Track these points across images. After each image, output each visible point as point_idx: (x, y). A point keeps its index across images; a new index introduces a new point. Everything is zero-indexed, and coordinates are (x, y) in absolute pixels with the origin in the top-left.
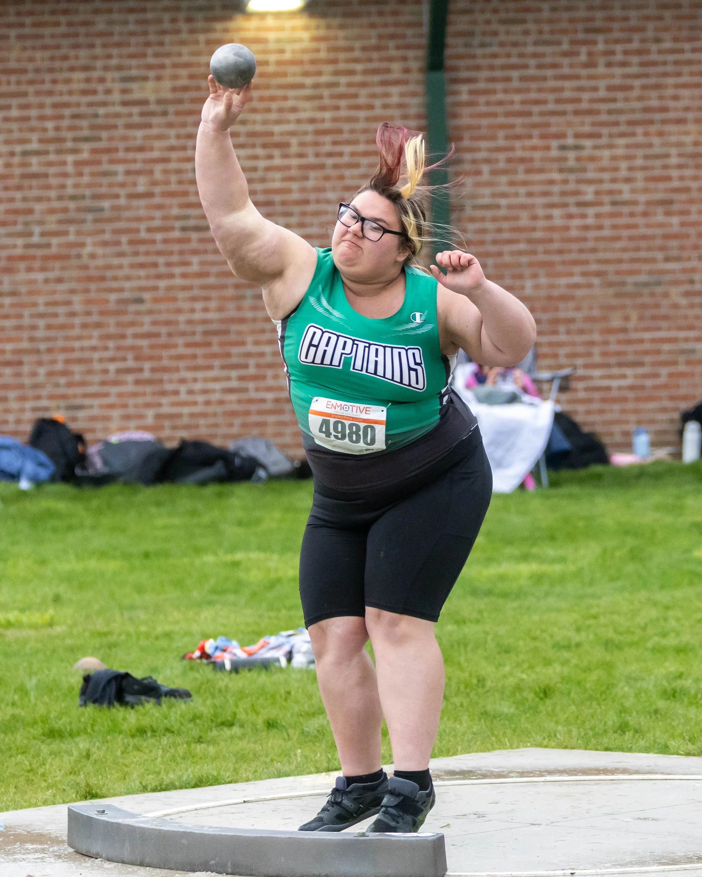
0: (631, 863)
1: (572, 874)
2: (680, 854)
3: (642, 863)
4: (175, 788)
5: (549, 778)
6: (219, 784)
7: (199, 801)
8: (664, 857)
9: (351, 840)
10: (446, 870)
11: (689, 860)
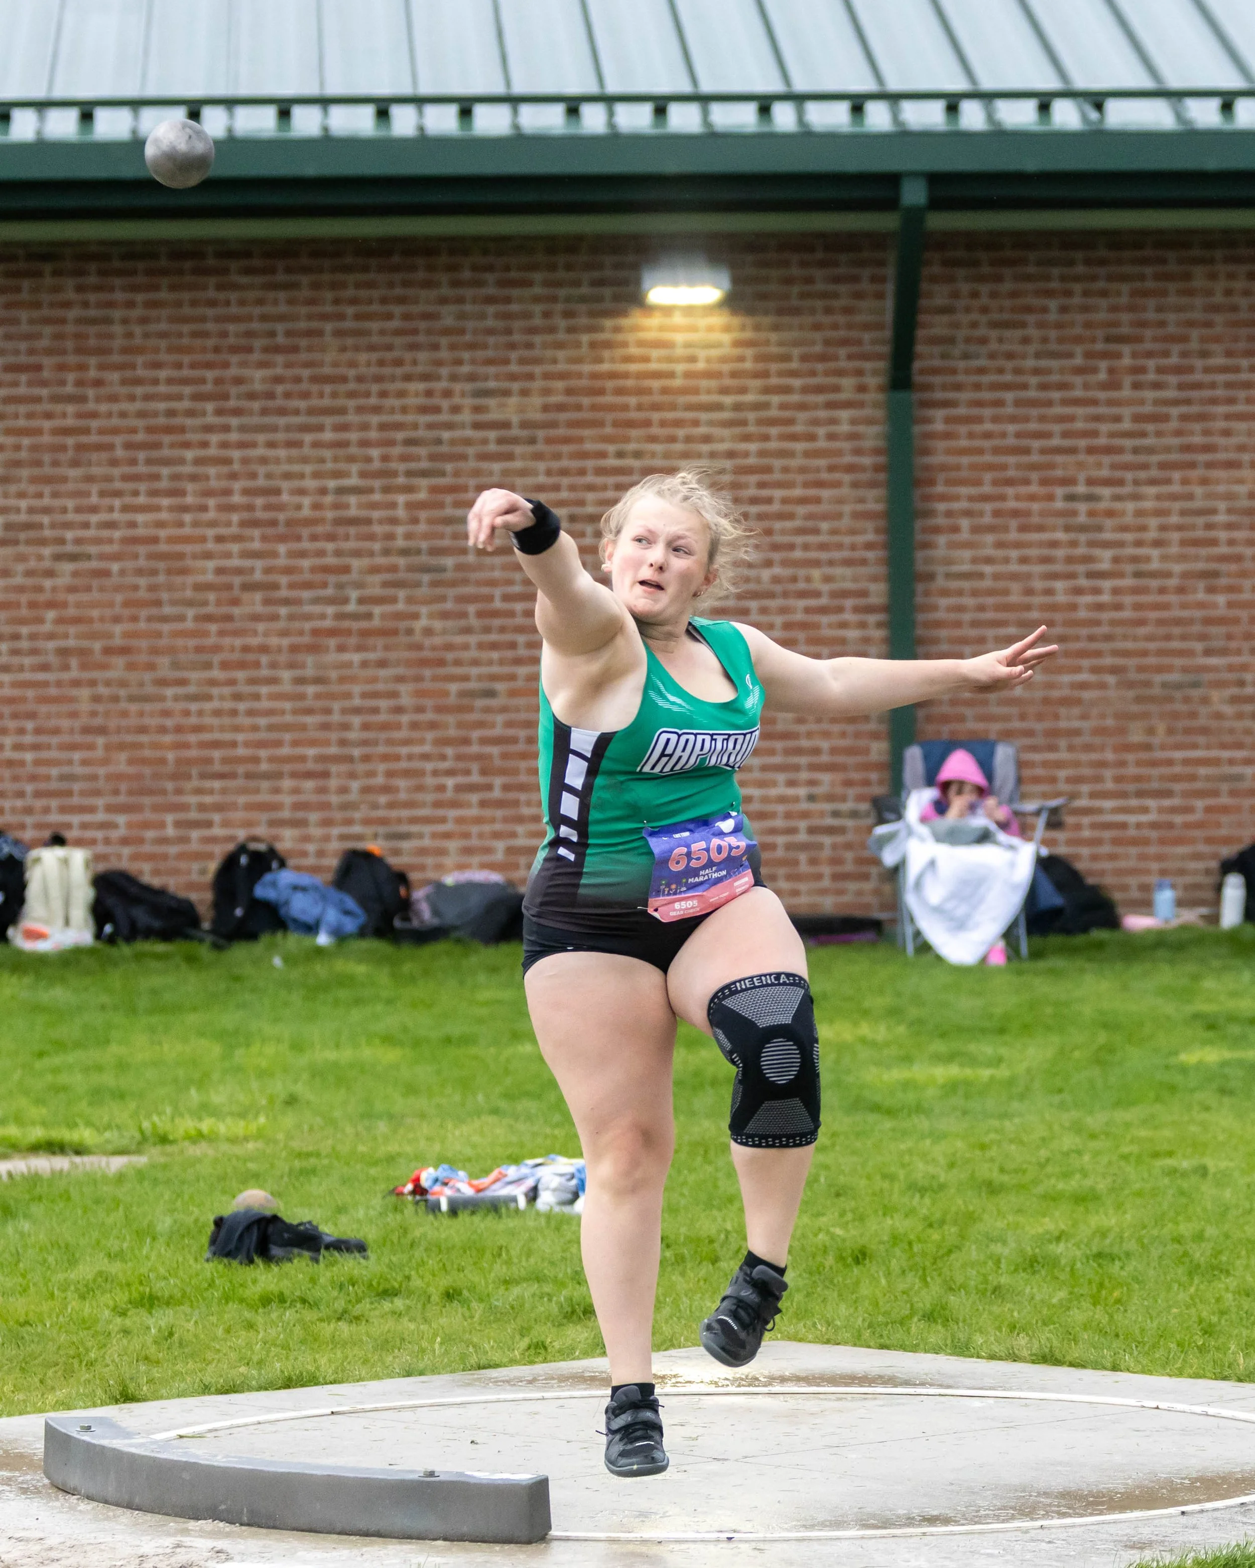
0: (823, 1525)
1: (730, 1539)
2: (901, 1512)
3: (838, 1524)
4: (250, 1389)
5: (777, 1388)
6: (317, 1384)
7: (269, 1410)
8: (874, 1516)
9: (412, 1482)
10: (550, 1528)
11: (910, 1521)
